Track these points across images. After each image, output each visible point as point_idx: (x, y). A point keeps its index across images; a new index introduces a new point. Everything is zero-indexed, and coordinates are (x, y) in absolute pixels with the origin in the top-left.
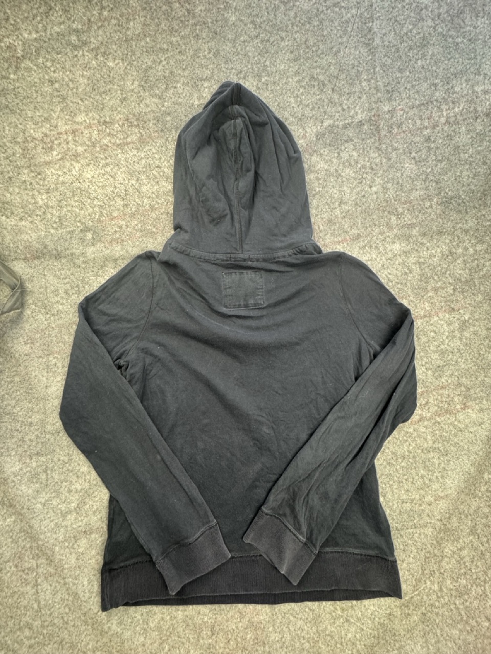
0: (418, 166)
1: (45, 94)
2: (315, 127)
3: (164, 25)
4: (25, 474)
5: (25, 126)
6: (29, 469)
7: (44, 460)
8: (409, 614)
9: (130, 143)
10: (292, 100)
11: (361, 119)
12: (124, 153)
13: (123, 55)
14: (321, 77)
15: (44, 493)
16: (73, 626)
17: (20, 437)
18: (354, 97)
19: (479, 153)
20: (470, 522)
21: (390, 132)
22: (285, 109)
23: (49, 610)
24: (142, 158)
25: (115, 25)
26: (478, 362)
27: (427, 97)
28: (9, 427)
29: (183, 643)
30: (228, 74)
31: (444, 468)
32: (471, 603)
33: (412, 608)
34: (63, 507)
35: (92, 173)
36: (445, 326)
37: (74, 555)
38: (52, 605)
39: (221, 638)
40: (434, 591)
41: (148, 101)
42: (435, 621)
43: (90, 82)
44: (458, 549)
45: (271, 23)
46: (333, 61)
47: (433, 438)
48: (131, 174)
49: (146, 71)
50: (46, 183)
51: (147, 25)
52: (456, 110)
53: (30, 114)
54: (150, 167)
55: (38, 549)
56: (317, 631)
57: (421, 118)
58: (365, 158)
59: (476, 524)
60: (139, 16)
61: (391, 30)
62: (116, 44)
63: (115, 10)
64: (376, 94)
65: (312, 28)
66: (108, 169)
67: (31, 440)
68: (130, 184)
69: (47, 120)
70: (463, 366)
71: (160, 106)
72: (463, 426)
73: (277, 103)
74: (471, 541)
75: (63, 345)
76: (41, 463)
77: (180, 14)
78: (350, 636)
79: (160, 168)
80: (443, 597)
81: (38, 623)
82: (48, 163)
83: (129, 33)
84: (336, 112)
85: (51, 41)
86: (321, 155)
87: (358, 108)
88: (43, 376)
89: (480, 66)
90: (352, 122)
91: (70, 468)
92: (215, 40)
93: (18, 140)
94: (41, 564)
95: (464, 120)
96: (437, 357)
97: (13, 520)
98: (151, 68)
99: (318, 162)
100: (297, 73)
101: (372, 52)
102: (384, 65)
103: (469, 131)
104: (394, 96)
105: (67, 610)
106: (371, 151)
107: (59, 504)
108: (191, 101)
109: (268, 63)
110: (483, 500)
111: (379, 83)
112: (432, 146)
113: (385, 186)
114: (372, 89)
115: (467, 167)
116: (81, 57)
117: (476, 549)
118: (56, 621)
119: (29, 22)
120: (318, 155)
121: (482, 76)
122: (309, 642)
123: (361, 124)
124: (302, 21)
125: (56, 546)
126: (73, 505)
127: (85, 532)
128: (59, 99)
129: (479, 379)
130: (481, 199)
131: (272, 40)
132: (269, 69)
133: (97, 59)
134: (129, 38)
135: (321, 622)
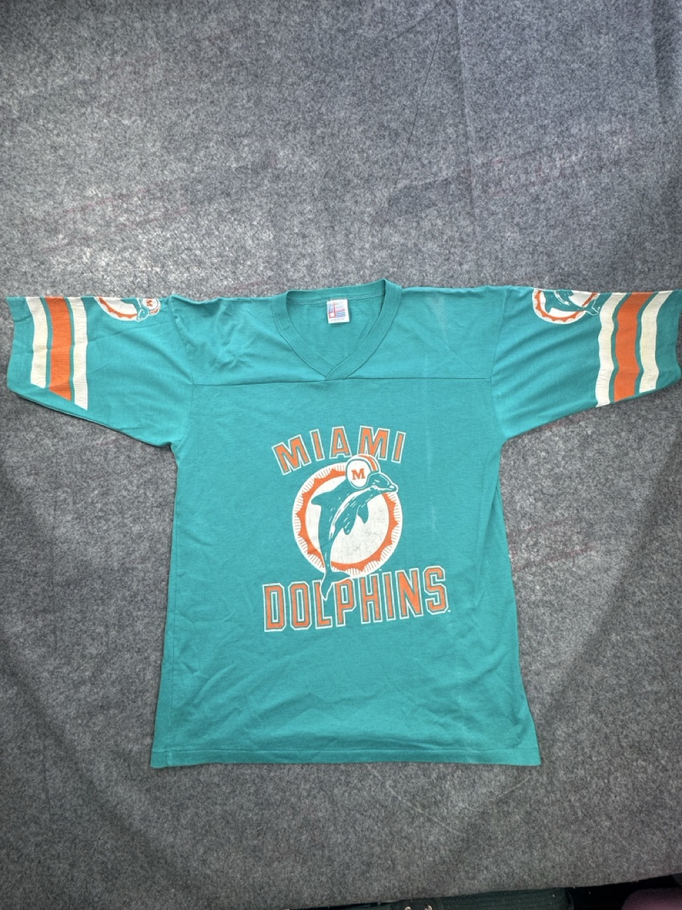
0: (524, 234)
1: (47, 164)
2: (386, 190)
3: (191, 69)
4: (29, 635)
5: (22, 204)
6: (34, 629)
7: (52, 618)
8: (509, 813)
9: (152, 220)
10: (356, 155)
11: (446, 177)
12: (145, 233)
13: (141, 109)
14: (393, 125)
15: (52, 659)
16: (88, 821)
17: (23, 590)
18: (437, 148)
19: (604, 213)
20: (591, 696)
21: (485, 192)
22: (347, 169)
23: (60, 800)
24: (168, 239)
25: (130, 73)
26: (605, 490)
27: (533, 144)
28: (10, 578)
29: (222, 845)
30: (273, 127)
31: (558, 628)
32: (589, 799)
33: (512, 804)
34: (75, 676)
35: (106, 260)
36: (561, 444)
37: (88, 734)
38: (63, 795)
39: (269, 838)
40: (542, 784)
41: (173, 166)
42: (543, 821)
43: (101, 146)
44: (575, 731)
45: (326, 59)
46: (409, 103)
47: (543, 588)
48: (155, 260)
49: (170, 128)
50: (51, 274)
51: (170, 71)
52: (574, 158)
53: (29, 189)
54: (178, 250)
55: (45, 727)
56: (390, 832)
57: (527, 172)
58: (452, 227)
59: (598, 699)
60: (159, 60)
61: (483, 58)
62: (132, 97)
63: (130, 53)
64: (466, 143)
65: (379, 62)
66: (127, 255)
67: (35, 594)
68: (154, 272)
69: (51, 195)
70: (584, 495)
71: (189, 172)
72: (584, 573)
73: (336, 162)
74: (592, 721)
75: (73, 477)
76: (49, 622)
77: (211, 54)
78: (432, 838)
79: (191, 250)
80: (553, 792)
81: (46, 816)
82: (52, 250)
83: (147, 82)
84: (413, 169)
85: (52, 97)
86: (395, 226)
87: (442, 162)
88: (49, 514)
89: (604, 100)
90: (435, 182)
91: (84, 628)
92: (256, 85)
93: (17, 222)
94: (49, 746)
95: (584, 172)
96: (549, 484)
97: (15, 691)
98: (176, 124)
99: (391, 234)
100: (361, 121)
101: (459, 88)
102: (475, 104)
103: (591, 186)
104: (490, 144)
105: (81, 802)
106: (462, 217)
107: (71, 672)
108: (228, 164)
109: (323, 110)
110: (608, 668)
111: (468, 128)
112: (542, 207)
113: (479, 263)
114: (461, 137)
115: (590, 233)
116: (89, 115)
117: (598, 731)
118: (67, 815)
119: (26, 76)
120: (390, 226)
121: (607, 112)
122: (380, 846)
123: (447, 182)
124: (366, 54)
125: (67, 723)
126: (87, 673)
127: (102, 707)
128: (64, 168)
129: (607, 512)
130: (608, 275)
131: (328, 79)
132: (325, 117)
133: (109, 117)
134: (149, 87)
135: (396, 821)
